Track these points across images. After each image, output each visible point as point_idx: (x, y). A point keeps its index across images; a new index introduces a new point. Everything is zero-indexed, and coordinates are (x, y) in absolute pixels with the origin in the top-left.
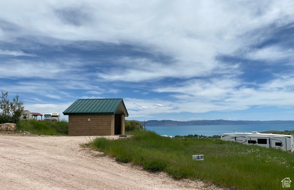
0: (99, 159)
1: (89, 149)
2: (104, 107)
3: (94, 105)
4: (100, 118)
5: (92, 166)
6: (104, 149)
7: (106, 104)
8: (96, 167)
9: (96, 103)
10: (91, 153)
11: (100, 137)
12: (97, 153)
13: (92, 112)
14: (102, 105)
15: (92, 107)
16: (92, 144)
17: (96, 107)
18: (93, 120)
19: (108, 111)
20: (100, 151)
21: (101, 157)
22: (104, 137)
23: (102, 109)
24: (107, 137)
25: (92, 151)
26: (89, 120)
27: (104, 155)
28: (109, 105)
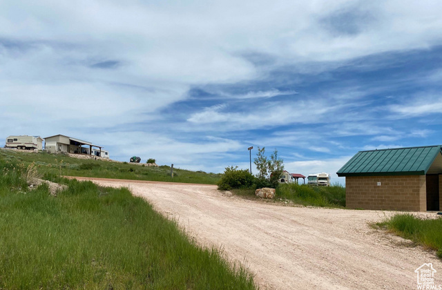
0: (405, 251)
1: (383, 232)
2: (405, 161)
3: (387, 160)
4: (398, 181)
5: (394, 260)
6: (412, 233)
7: (409, 156)
8: (401, 263)
9: (390, 156)
10: (389, 239)
11: (401, 213)
12: (399, 239)
13: (385, 170)
14: (401, 158)
15: (384, 163)
16: (388, 223)
17: (391, 162)
18: (386, 184)
19: (413, 169)
20: (405, 238)
21: (407, 247)
22: (410, 213)
23: (402, 165)
24: (415, 214)
25: (390, 236)
26: (379, 184)
27: (414, 245)
28: (414, 158)
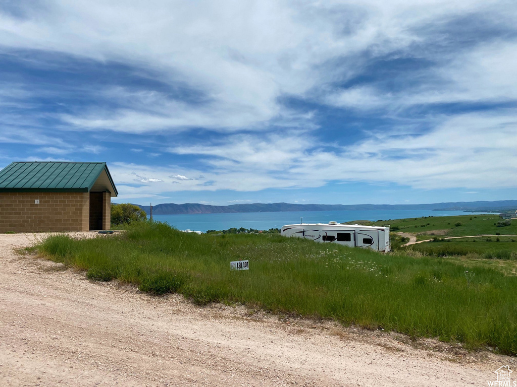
0: (54, 276)
1: (33, 257)
2: (68, 177)
3: (48, 174)
4: (60, 198)
5: (37, 289)
6: (64, 256)
7: (73, 172)
8: (44, 291)
9: (52, 170)
10: (37, 265)
11: (55, 234)
12: (49, 264)
13: (45, 186)
14: (64, 173)
15: (44, 178)
16: (39, 247)
17: (53, 177)
18: (46, 202)
19: (77, 186)
20: (56, 262)
21: (57, 271)
22: (66, 234)
23: (65, 181)
24: (72, 235)
25: (39, 261)
26: (37, 202)
27: (64, 268)
28: (78, 174)
